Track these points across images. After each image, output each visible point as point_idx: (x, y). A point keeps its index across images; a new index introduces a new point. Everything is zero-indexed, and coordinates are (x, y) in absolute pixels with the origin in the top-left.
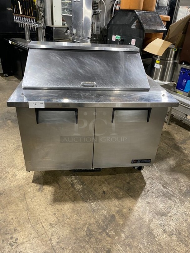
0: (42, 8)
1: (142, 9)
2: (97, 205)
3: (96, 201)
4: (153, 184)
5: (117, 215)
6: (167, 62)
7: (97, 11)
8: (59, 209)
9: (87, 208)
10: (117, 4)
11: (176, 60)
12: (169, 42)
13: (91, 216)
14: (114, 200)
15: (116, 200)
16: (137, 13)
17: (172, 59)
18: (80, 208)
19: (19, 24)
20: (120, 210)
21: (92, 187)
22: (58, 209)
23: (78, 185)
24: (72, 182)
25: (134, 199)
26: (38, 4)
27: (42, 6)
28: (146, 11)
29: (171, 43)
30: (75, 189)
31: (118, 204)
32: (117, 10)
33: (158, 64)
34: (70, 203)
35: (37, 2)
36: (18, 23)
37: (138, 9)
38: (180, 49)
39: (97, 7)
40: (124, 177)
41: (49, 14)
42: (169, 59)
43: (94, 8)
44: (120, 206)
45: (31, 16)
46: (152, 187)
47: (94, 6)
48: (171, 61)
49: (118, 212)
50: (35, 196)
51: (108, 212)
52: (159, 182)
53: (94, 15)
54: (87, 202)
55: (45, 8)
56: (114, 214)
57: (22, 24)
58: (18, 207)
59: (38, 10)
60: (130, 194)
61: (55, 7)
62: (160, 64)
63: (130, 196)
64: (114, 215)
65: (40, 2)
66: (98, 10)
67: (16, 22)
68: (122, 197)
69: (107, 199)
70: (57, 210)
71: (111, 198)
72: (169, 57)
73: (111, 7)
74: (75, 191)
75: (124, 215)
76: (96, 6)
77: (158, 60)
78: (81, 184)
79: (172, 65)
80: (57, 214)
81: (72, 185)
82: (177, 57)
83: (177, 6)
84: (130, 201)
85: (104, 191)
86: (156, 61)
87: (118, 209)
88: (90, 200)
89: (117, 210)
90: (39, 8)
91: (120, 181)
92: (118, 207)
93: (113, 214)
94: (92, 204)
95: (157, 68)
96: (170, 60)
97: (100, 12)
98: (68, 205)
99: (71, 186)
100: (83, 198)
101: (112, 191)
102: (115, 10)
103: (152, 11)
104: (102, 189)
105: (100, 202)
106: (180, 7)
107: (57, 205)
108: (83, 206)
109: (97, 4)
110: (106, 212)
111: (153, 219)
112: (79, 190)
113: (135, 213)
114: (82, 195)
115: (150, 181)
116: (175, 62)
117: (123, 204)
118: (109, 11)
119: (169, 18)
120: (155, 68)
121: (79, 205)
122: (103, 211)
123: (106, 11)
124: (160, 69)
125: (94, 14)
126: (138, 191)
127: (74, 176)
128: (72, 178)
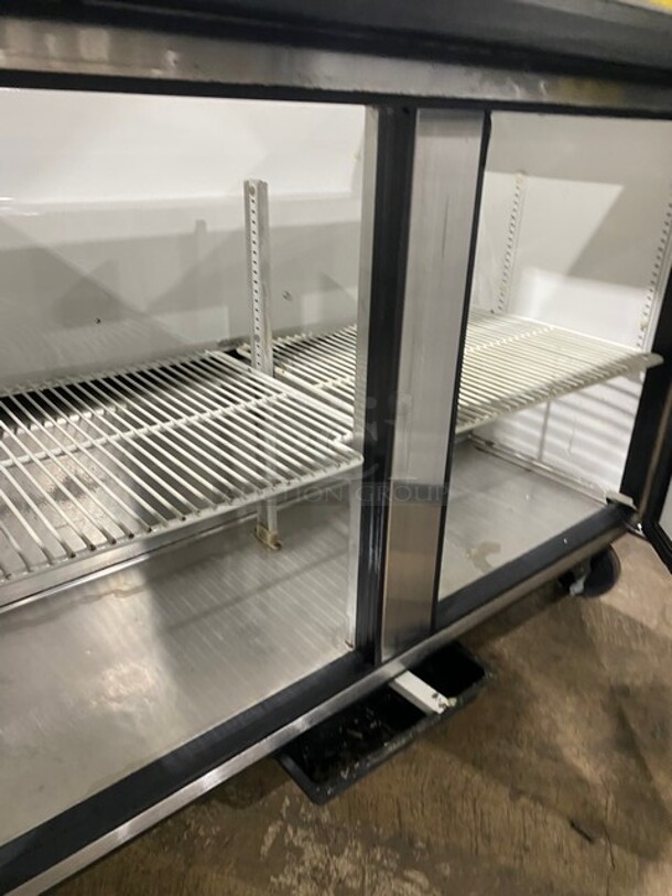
21: (488, 837)
23: (389, 885)
24: (322, 886)
78: (402, 865)
127: (300, 832)
128: (299, 852)
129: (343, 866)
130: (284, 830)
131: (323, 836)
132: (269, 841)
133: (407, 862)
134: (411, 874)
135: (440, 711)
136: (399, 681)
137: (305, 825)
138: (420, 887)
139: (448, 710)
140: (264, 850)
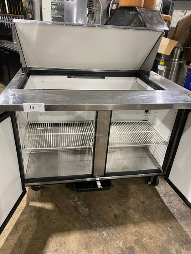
0: (30, 9)
1: (142, 6)
2: (110, 234)
3: (107, 228)
4: (171, 203)
5: (136, 247)
6: (171, 63)
7: (92, 10)
8: (62, 242)
9: (97, 239)
10: (113, 4)
11: (181, 61)
12: (176, 41)
13: (104, 250)
14: (130, 225)
15: (132, 226)
16: (138, 10)
17: (177, 59)
18: (89, 240)
19: (6, 24)
20: (139, 239)
21: (101, 210)
22: (60, 243)
23: (83, 208)
24: (75, 204)
25: (153, 223)
26: (26, 5)
27: (31, 7)
28: (148, 8)
29: (178, 42)
30: (79, 213)
31: (135, 231)
32: (113, 10)
33: (161, 65)
34: (76, 233)
35: (25, 3)
36: (4, 23)
37: (139, 6)
38: (187, 49)
39: (93, 5)
40: (137, 195)
41: (38, 17)
42: (174, 59)
43: (89, 6)
44: (137, 233)
45: (20, 14)
46: (172, 207)
47: (90, 4)
48: (176, 61)
49: (137, 242)
50: (30, 226)
51: (124, 243)
52: (177, 199)
53: (90, 15)
54: (96, 230)
55: (34, 9)
56: (133, 245)
57: (9, 24)
58: (8, 243)
59: (26, 12)
60: (148, 217)
61: (44, 9)
62: (164, 65)
63: (148, 219)
64: (133, 247)
65: (28, 3)
66: (94, 9)
67: (2, 23)
68: (139, 222)
69: (121, 224)
70: (60, 245)
71: (125, 224)
72: (174, 57)
73: (107, 7)
74: (80, 216)
75: (145, 246)
76: (91, 4)
77: (162, 61)
78: (86, 207)
79: (177, 66)
80: (59, 251)
81: (76, 208)
82: (183, 58)
83: (171, 9)
84: (149, 227)
85: (115, 215)
86: (159, 62)
87: (135, 238)
88: (100, 227)
89: (135, 240)
90: (27, 9)
91: (133, 200)
92: (136, 236)
93: (131, 246)
94: (103, 232)
95: (160, 70)
96: (174, 61)
97: (96, 11)
98: (73, 236)
99: (74, 209)
100: (91, 226)
101: (125, 213)
102: (111, 10)
103: (153, 9)
104: (112, 212)
105: (112, 230)
106: (174, 11)
107: (59, 237)
108: (92, 236)
109: (93, 2)
110: (121, 243)
111: (181, 250)
112: (85, 214)
113: (158, 242)
114: (89, 221)
115: (168, 198)
116: (181, 64)
117: (141, 231)
118: (104, 11)
119: (170, 17)
120: (158, 70)
121: (87, 236)
122: (118, 242)
123: (102, 10)
124: (164, 71)
125: (90, 13)
126: (156, 213)
127: (76, 197)
128: (75, 199)
129: (79, 203)
130: (75, 195)
131: (79, 199)
132: (72, 196)
133: (87, 207)
134: (87, 208)
135: (99, 188)
136: (97, 182)
137: (78, 196)
138: (87, 210)
139: (100, 188)
140: (70, 196)
